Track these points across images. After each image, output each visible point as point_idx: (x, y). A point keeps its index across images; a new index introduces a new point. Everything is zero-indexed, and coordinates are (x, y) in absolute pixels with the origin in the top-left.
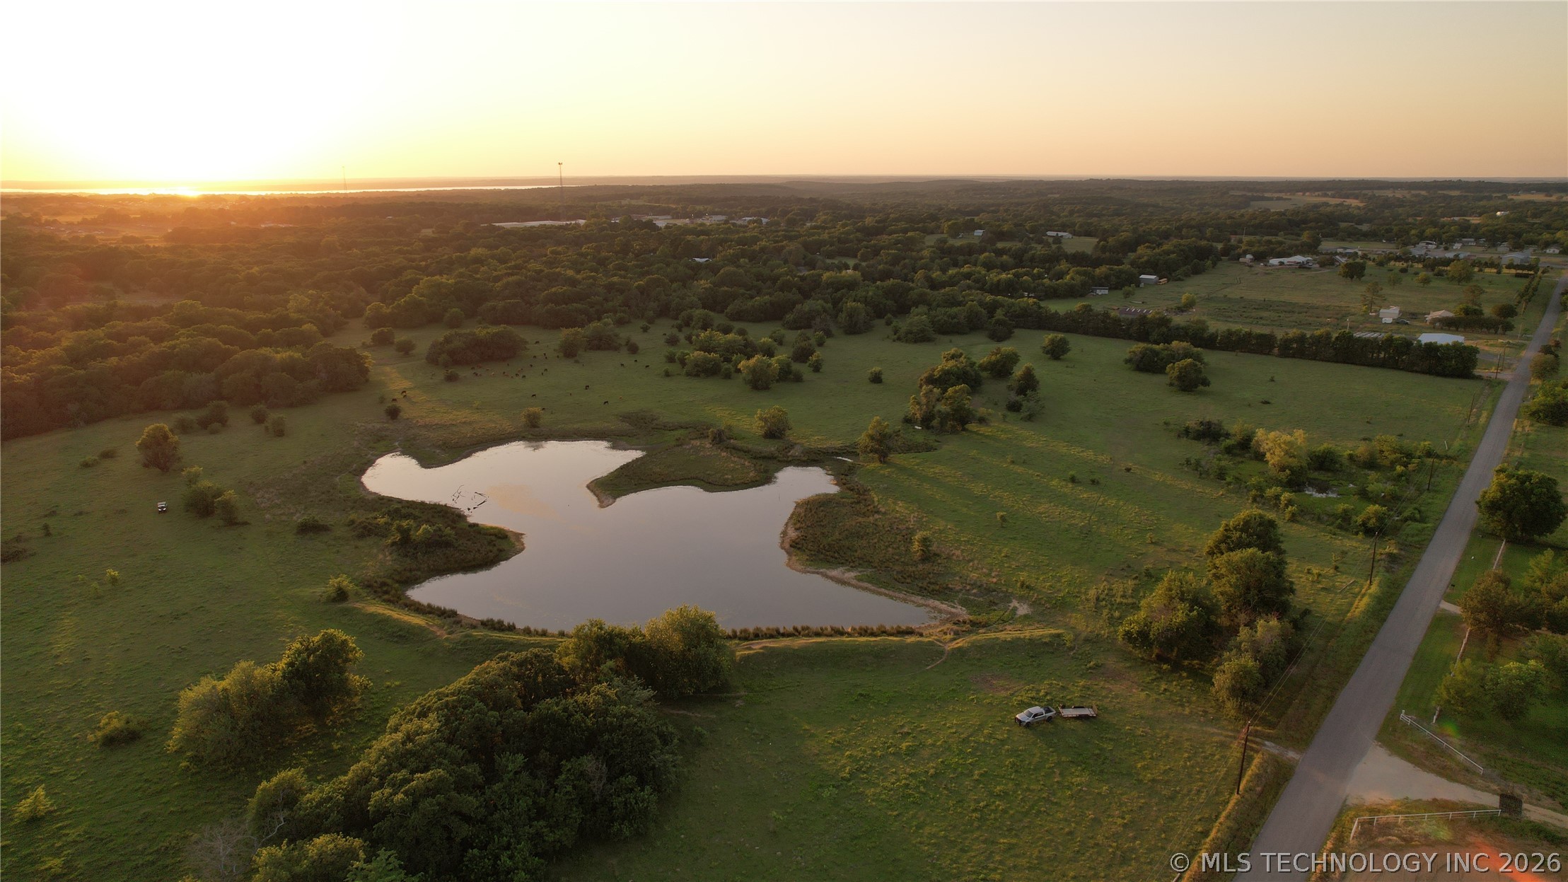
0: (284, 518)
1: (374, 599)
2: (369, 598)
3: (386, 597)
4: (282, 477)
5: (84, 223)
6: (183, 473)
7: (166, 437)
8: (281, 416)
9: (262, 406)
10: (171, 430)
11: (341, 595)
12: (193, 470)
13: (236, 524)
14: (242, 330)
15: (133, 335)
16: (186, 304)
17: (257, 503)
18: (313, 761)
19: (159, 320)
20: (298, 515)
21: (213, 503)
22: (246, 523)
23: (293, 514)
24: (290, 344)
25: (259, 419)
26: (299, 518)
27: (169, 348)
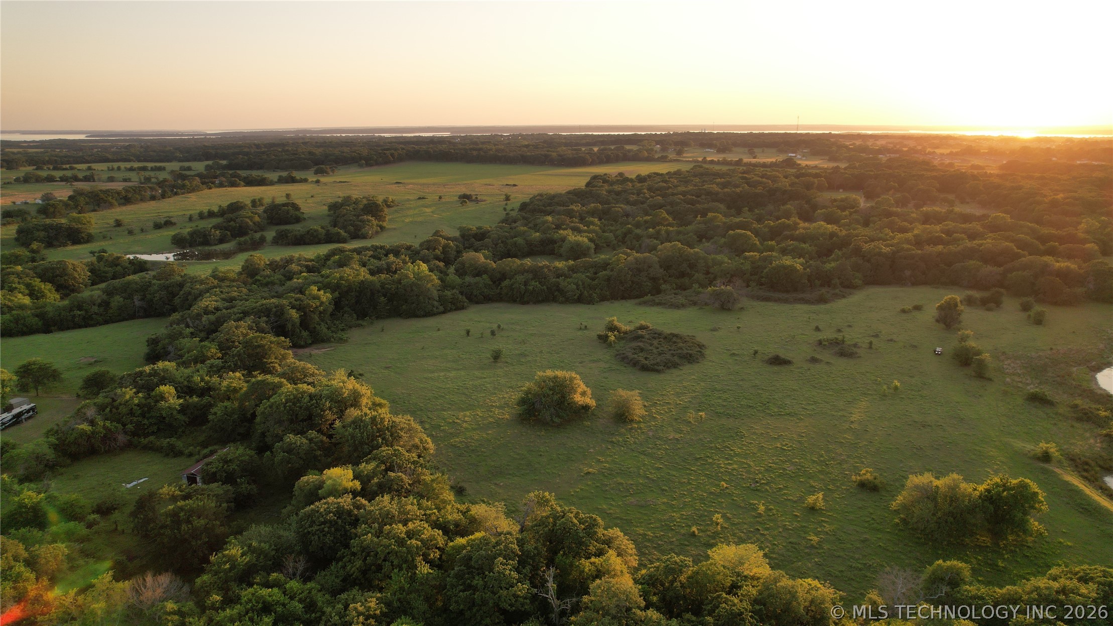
0: (1020, 385)
1: (1073, 471)
2: (1069, 469)
3: (1085, 474)
4: (1029, 355)
5: (951, 154)
6: (959, 333)
7: (956, 305)
8: (1044, 309)
9: (1031, 299)
10: (961, 302)
11: (1046, 457)
12: (966, 332)
13: (983, 378)
14: (1034, 241)
15: (957, 233)
16: (999, 216)
17: (1003, 368)
18: (980, 565)
19: (977, 225)
20: (1032, 386)
21: (972, 358)
22: (990, 380)
23: (1028, 384)
24: (1070, 257)
25: (1026, 308)
26: (1032, 389)
27: (978, 245)
